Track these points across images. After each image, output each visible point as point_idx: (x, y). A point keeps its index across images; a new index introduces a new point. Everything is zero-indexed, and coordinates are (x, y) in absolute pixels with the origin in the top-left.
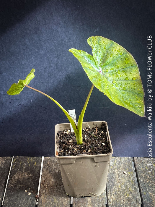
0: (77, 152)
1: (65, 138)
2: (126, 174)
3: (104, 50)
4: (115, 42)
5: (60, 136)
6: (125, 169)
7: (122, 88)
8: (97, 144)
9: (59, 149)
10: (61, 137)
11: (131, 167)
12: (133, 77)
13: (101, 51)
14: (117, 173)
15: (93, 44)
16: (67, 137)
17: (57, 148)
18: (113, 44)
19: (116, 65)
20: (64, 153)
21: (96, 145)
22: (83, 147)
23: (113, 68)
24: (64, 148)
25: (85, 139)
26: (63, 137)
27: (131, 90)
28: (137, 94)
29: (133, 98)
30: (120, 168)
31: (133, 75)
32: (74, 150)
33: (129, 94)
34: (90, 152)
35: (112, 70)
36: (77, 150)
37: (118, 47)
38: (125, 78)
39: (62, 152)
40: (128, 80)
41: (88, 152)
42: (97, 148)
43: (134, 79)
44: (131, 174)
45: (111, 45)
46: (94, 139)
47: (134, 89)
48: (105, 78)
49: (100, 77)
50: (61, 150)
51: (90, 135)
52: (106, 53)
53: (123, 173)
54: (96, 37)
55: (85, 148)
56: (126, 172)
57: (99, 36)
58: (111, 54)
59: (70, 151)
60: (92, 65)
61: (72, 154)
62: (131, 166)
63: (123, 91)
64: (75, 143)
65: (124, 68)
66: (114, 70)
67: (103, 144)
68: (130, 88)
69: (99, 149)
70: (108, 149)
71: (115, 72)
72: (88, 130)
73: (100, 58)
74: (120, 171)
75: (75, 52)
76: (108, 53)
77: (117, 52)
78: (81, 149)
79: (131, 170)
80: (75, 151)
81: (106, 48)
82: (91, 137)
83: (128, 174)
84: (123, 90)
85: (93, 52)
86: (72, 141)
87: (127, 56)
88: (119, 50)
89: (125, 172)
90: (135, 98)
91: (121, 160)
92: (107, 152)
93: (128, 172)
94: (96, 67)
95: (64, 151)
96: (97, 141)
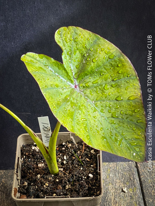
0: (49, 188)
1: (33, 160)
2: (126, 191)
3: (84, 49)
4: (101, 36)
5: (25, 155)
6: (124, 183)
7: (110, 115)
8: (80, 175)
9: (21, 181)
10: (26, 158)
11: (134, 179)
12: (129, 95)
13: (78, 52)
14: (112, 191)
15: (64, 41)
16: (35, 157)
17: (18, 180)
18: (98, 39)
19: (103, 75)
20: (27, 188)
21: (79, 178)
22: (57, 180)
23: (98, 80)
24: (28, 179)
25: (65, 162)
26: (29, 157)
27: (125, 117)
28: (135, 124)
29: (128, 130)
30: (116, 182)
31: (130, 92)
32: (44, 184)
33: (121, 124)
34: (69, 188)
35: (95, 82)
36: (47, 185)
37: (107, 45)
38: (116, 97)
39: (25, 186)
40: (122, 100)
41: (65, 189)
42: (79, 185)
43: (132, 99)
44: (133, 191)
45: (95, 42)
46: (78, 164)
47: (131, 116)
48: (83, 97)
49: (74, 99)
50: (24, 183)
51: (73, 155)
52: (85, 55)
53: (121, 190)
54: (70, 27)
55: (61, 182)
56: (126, 188)
57: (75, 27)
58: (94, 57)
59: (37, 185)
60: (61, 78)
61: (41, 190)
62: (134, 177)
63: (113, 119)
64: (47, 171)
65: (115, 80)
66: (99, 83)
67: (91, 175)
68: (123, 113)
69: (82, 186)
70: (97, 185)
71: (100, 87)
72: (70, 145)
73: (76, 64)
74: (116, 187)
75: (33, 59)
76: (89, 56)
77: (105, 54)
78: (55, 183)
79: (133, 184)
80: (45, 186)
81: (86, 48)
82: (74, 159)
83: (128, 192)
84: (112, 117)
85: (63, 57)
86: (43, 165)
87: (120, 61)
88: (108, 51)
89: (125, 190)
90: (131, 130)
91: (117, 167)
92: (95, 189)
93: (128, 188)
94: (69, 80)
95: (28, 184)
96: (82, 169)
